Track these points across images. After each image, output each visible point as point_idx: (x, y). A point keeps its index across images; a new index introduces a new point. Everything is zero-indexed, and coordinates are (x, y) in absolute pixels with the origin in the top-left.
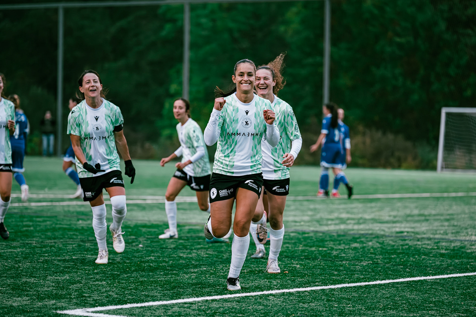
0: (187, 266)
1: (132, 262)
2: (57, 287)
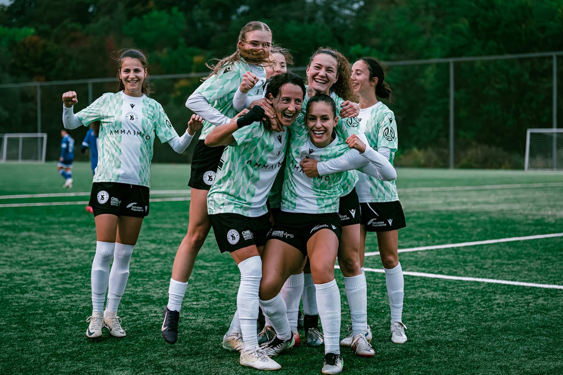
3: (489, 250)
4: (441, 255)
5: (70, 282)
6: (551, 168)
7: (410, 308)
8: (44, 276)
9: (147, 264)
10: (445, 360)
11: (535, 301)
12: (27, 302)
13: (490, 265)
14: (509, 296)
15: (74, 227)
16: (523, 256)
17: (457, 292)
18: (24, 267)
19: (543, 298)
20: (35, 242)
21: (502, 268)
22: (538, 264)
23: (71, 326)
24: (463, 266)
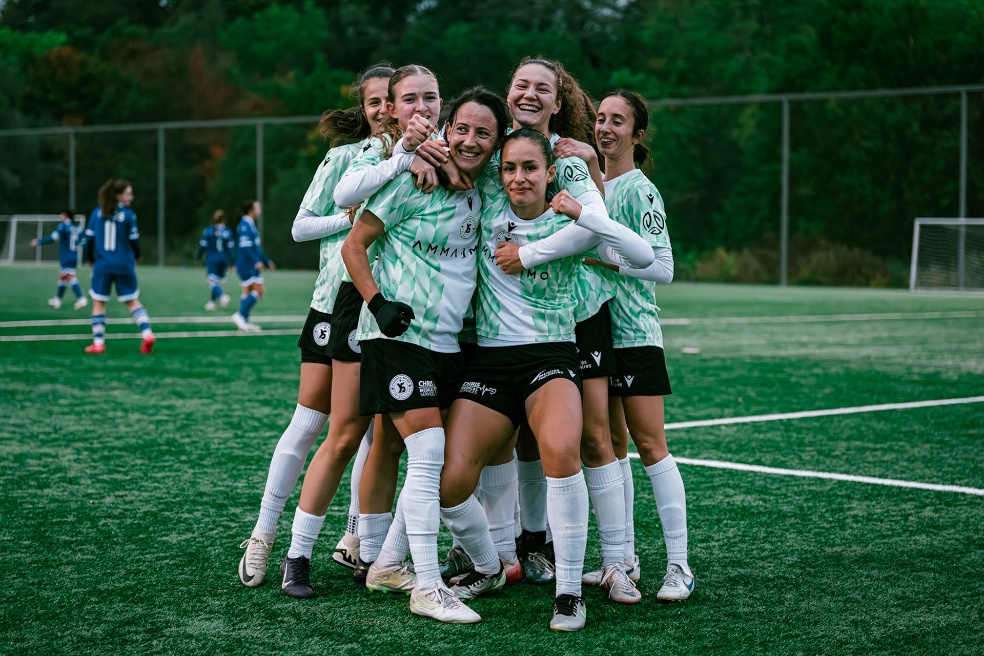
3: (843, 425)
4: (760, 432)
5: (122, 469)
6: (956, 286)
7: (703, 521)
8: (78, 459)
9: (255, 441)
10: (761, 609)
11: (918, 513)
12: (49, 503)
13: (844, 451)
14: (874, 503)
15: (130, 377)
16: (901, 436)
17: (785, 495)
18: (44, 443)
19: (933, 508)
20: (62, 402)
21: (864, 456)
22: (926, 450)
23: (123, 545)
24: (797, 452)
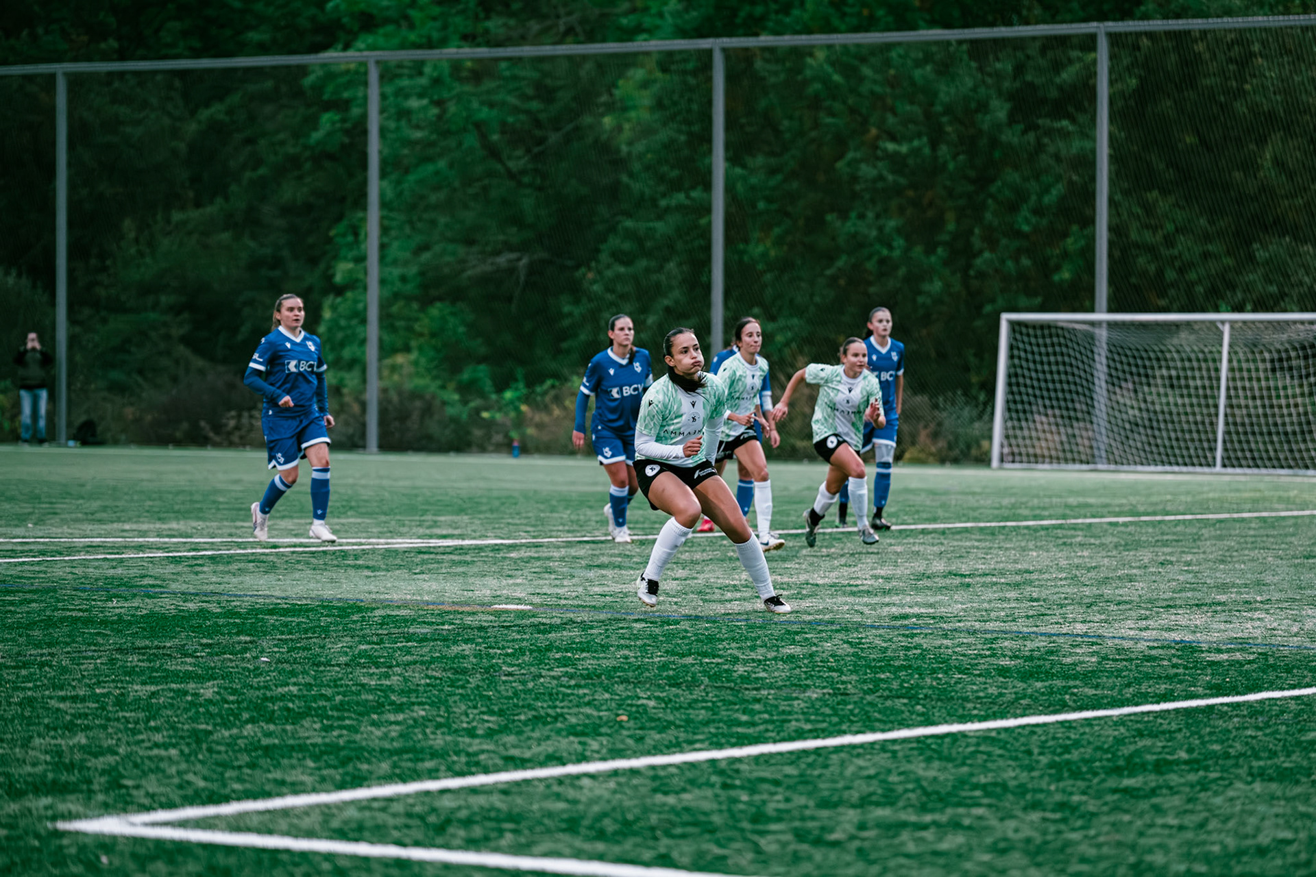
0: (378, 707)
1: (243, 701)
2: (56, 764)
3: (850, 770)
4: (666, 793)
13: (853, 831)
16: (978, 793)
21: (896, 841)
22: (1032, 822)
24: (749, 836)
